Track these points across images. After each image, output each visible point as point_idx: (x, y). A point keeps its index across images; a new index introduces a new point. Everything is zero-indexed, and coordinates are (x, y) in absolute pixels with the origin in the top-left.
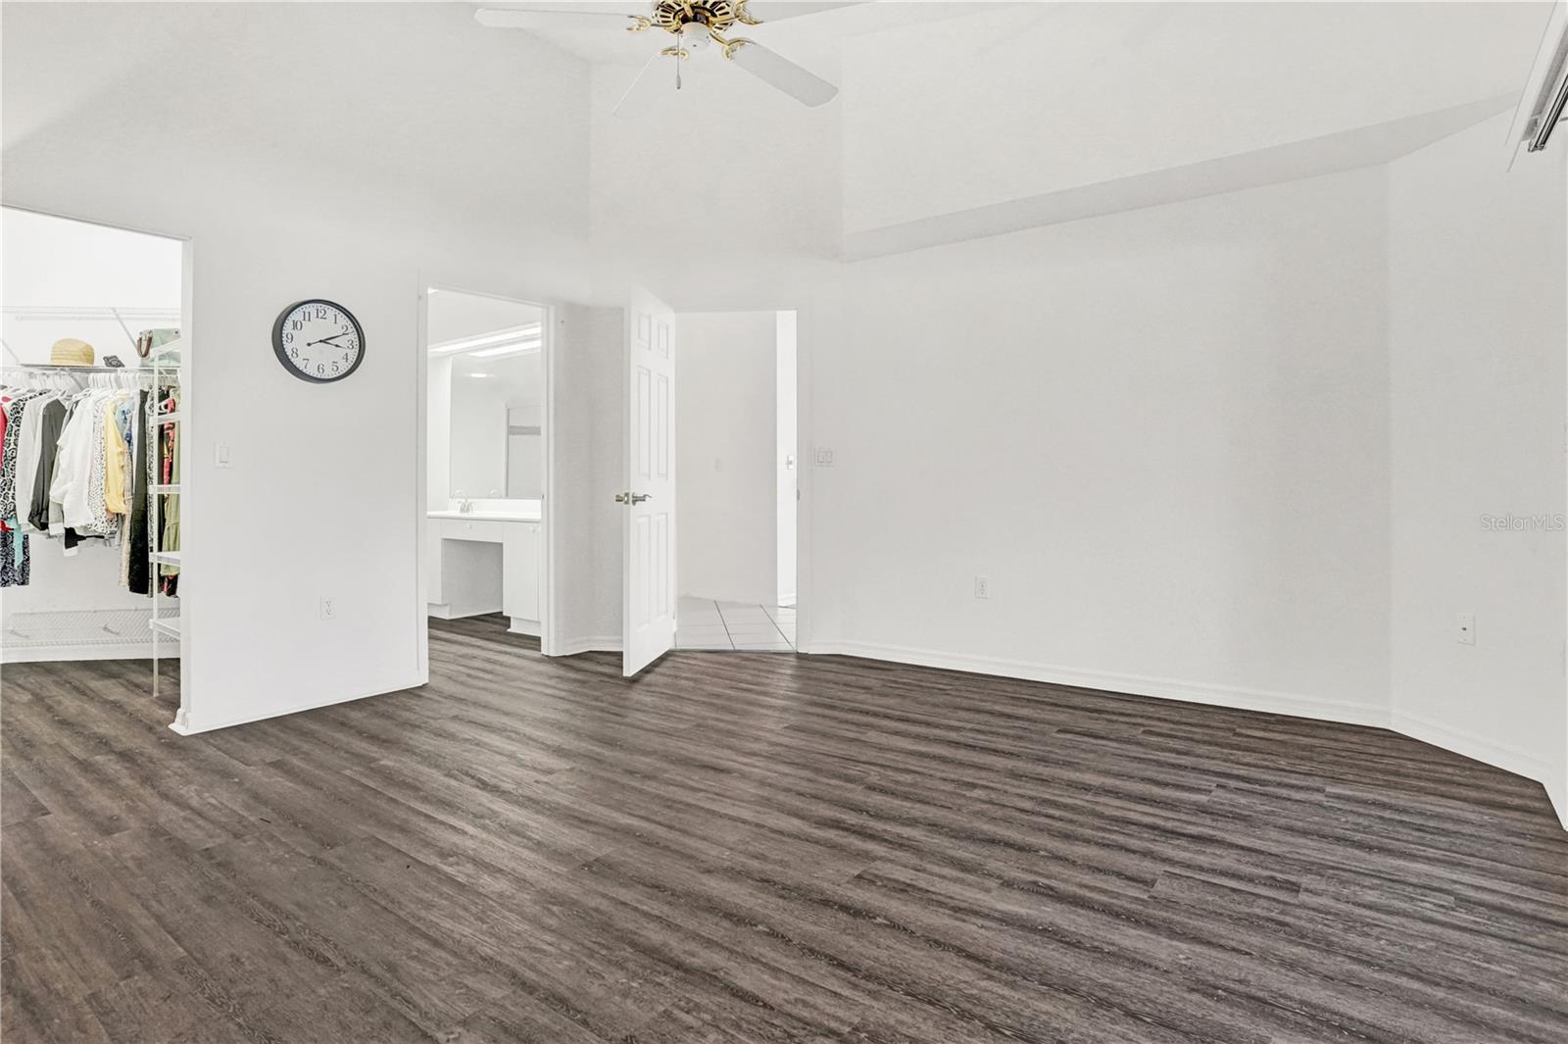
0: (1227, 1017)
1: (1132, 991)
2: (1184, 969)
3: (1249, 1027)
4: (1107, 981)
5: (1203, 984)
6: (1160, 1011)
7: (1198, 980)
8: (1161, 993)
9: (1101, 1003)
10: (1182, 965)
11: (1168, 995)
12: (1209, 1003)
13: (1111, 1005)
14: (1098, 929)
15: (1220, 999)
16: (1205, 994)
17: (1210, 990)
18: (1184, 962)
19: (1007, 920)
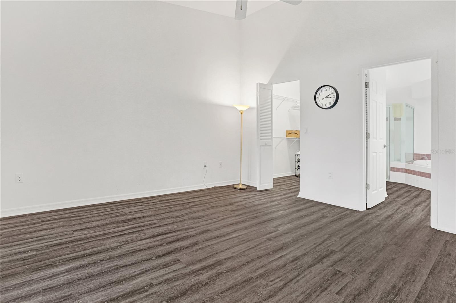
0: (56, 295)
1: (85, 284)
2: (77, 299)
3: (50, 296)
4: (93, 282)
5: (69, 298)
6: (74, 284)
7: (71, 299)
8: (77, 289)
9: (89, 277)
10: (79, 299)
11: (75, 289)
12: (64, 295)
13: (86, 278)
14: (111, 292)
15: (61, 298)
16: (66, 296)
17: (65, 298)
18: (79, 301)
19: (133, 277)
